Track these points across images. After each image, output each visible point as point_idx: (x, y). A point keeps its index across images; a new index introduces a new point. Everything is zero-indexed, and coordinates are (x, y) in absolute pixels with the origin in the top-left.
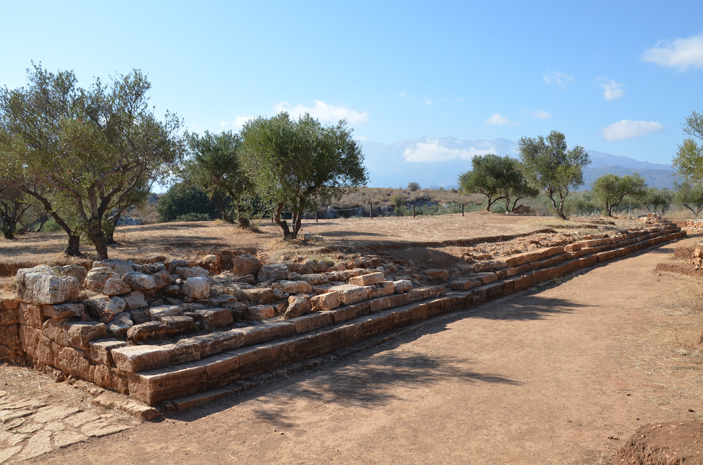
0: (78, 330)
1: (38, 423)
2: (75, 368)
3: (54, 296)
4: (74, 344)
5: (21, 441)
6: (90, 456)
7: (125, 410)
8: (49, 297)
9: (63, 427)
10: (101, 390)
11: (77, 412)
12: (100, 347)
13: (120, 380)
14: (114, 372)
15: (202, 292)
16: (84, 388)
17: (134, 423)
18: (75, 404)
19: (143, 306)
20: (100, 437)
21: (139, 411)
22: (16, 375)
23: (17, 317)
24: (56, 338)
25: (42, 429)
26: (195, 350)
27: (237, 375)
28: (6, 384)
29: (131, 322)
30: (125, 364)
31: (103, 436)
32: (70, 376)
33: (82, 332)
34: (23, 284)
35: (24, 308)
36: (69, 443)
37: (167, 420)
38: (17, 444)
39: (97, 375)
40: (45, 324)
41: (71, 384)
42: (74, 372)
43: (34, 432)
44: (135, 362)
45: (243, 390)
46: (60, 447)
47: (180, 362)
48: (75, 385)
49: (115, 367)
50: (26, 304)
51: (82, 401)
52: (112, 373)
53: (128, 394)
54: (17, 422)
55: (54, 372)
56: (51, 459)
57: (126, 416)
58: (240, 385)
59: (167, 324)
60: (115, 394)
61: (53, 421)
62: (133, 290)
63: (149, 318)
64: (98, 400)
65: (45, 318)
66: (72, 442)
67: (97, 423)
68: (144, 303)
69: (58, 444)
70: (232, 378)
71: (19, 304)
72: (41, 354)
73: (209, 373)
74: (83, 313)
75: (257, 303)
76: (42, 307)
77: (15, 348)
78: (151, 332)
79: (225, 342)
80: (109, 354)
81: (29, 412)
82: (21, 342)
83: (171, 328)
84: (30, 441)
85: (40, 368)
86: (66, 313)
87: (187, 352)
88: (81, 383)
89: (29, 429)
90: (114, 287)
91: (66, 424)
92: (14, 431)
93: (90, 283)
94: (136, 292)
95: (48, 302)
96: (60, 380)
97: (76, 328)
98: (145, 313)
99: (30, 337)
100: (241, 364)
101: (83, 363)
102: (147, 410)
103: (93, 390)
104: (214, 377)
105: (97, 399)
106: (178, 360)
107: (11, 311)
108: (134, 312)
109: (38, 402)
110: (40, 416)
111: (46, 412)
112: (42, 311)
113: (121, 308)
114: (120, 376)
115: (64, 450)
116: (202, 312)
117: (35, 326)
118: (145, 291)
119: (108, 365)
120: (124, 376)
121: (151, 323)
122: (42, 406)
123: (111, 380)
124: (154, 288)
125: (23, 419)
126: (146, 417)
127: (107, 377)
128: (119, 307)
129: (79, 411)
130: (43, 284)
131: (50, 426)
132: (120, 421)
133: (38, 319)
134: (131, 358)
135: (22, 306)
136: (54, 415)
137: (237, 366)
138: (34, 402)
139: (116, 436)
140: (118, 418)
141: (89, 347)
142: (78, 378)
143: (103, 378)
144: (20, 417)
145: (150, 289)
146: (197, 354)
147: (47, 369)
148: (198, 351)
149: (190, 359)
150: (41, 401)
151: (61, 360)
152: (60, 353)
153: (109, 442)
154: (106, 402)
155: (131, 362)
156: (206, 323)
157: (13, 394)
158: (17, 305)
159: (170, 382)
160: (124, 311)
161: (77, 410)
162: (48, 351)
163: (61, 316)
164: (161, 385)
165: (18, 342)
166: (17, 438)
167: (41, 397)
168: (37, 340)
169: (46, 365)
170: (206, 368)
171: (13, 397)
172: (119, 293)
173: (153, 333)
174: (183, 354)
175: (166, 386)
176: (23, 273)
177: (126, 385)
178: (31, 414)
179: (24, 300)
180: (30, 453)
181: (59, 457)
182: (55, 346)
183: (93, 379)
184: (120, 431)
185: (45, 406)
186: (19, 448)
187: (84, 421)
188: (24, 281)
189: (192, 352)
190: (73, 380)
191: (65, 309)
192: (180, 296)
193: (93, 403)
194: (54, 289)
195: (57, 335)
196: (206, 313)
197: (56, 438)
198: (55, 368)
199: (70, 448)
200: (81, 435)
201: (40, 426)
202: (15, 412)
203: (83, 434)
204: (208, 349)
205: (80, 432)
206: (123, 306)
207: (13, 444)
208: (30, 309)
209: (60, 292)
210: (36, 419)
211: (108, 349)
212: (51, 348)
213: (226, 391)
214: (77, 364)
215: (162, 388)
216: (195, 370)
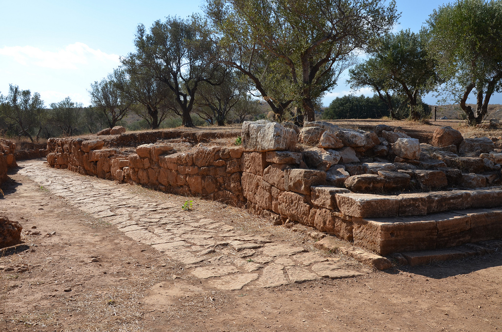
0: (300, 173)
1: (268, 256)
2: (294, 212)
3: (277, 142)
4: (295, 188)
5: (256, 269)
6: (329, 296)
7: (352, 257)
8: (273, 142)
9: (293, 263)
10: (322, 234)
11: (303, 251)
12: (323, 192)
13: (344, 225)
14: (337, 217)
15: (415, 152)
16: (303, 232)
17: (365, 270)
18: (297, 244)
19: (356, 161)
20: (333, 278)
21: (370, 259)
22: (238, 216)
23: (240, 166)
24: (276, 183)
25: (272, 261)
26: (422, 204)
27: (468, 238)
28: (232, 222)
29: (347, 173)
30: (352, 209)
31: (336, 278)
32: (288, 220)
33: (305, 176)
34: (248, 134)
35: (247, 157)
36: (303, 279)
37: (401, 272)
38: (252, 272)
39: (318, 219)
40: (266, 170)
41: (289, 227)
42: (292, 216)
43: (267, 263)
44: (363, 206)
45: (477, 254)
46: (296, 282)
47: (407, 214)
48: (294, 228)
49: (339, 211)
50: (249, 152)
51: (303, 243)
52: (334, 218)
53: (353, 241)
54: (250, 252)
55: (272, 216)
56: (289, 292)
57: (354, 262)
58: (472, 248)
59: (385, 177)
60: (337, 240)
61: (281, 256)
62: (345, 146)
63: (365, 170)
64: (322, 243)
65: (266, 164)
66: (306, 279)
67: (326, 264)
68: (357, 159)
69: (294, 278)
70: (462, 239)
71: (243, 154)
72: (260, 199)
73: (440, 229)
74: (302, 161)
75: (467, 171)
76: (265, 153)
77: (237, 193)
78: (369, 184)
79: (452, 201)
80: (333, 199)
81: (257, 245)
82: (242, 188)
83: (389, 182)
84: (265, 270)
85: (258, 212)
86: (287, 159)
87: (414, 205)
88: (299, 227)
89: (260, 259)
90: (329, 140)
91: (295, 261)
92: (248, 259)
93: (305, 137)
94: (348, 148)
95: (272, 147)
96: (278, 223)
97: (297, 173)
98: (360, 167)
99: (250, 183)
100: (473, 226)
101: (304, 207)
102: (379, 259)
103: (314, 234)
104: (444, 235)
105: (319, 242)
106: (405, 212)
107: (235, 160)
108: (348, 165)
109: (263, 238)
110: (268, 250)
111: (273, 247)
112: (264, 158)
113: (337, 160)
114: (344, 221)
115: (300, 286)
116: (417, 171)
117: (256, 173)
118: (356, 148)
119: (331, 210)
120: (349, 221)
121: (370, 175)
122: (268, 242)
123: (333, 225)
124: (364, 146)
125: (254, 251)
126: (378, 266)
127: (329, 221)
128: (335, 159)
129: (305, 251)
130: (267, 131)
131: (279, 260)
132: (348, 266)
133: (259, 165)
134: (360, 202)
135: (245, 155)
136: (281, 251)
137: (468, 227)
138: (259, 238)
139: (350, 280)
140: (347, 263)
141: (311, 191)
142: (296, 222)
143: (325, 223)
144: (250, 248)
145: (361, 147)
146: (424, 209)
147: (265, 213)
148: (425, 206)
149: (416, 213)
150: (265, 238)
151: (280, 204)
152: (279, 197)
153: (344, 285)
154: (331, 246)
155: (359, 206)
156: (422, 182)
157: (239, 230)
158: (241, 155)
159: (402, 232)
160: (339, 163)
161: (303, 249)
162: (267, 195)
163: (282, 162)
164: (392, 234)
165: (240, 188)
166: (251, 267)
167: (264, 235)
168: (257, 186)
169: (264, 209)
170: (437, 223)
171: (239, 232)
172: (333, 147)
173: (371, 185)
174: (409, 206)
175: (397, 236)
176: (248, 124)
177: (351, 231)
178: (260, 247)
179: (247, 150)
180: (266, 282)
181: (295, 291)
182: (274, 191)
183: (313, 223)
184: (353, 276)
185: (270, 242)
186: (255, 275)
187: (313, 261)
188: (249, 131)
189: (419, 206)
190: (291, 223)
191: (287, 156)
192: (390, 156)
193: (316, 246)
194: (277, 136)
195: (278, 180)
196: (421, 173)
197: (290, 272)
198: (272, 212)
199: (306, 285)
200: (313, 274)
201: (271, 259)
202: (245, 243)
203: (315, 272)
204: (434, 204)
205: (312, 271)
206: (338, 158)
207: (249, 271)
208: (252, 157)
209: (282, 139)
210: (264, 252)
211: (332, 193)
212: (271, 193)
213: (458, 252)
214: (297, 208)
215: (393, 238)
216: (426, 223)
